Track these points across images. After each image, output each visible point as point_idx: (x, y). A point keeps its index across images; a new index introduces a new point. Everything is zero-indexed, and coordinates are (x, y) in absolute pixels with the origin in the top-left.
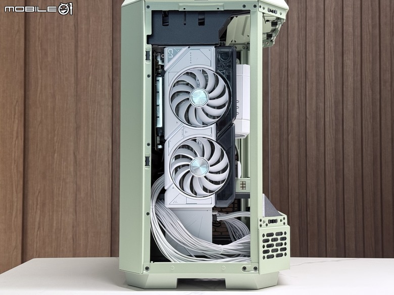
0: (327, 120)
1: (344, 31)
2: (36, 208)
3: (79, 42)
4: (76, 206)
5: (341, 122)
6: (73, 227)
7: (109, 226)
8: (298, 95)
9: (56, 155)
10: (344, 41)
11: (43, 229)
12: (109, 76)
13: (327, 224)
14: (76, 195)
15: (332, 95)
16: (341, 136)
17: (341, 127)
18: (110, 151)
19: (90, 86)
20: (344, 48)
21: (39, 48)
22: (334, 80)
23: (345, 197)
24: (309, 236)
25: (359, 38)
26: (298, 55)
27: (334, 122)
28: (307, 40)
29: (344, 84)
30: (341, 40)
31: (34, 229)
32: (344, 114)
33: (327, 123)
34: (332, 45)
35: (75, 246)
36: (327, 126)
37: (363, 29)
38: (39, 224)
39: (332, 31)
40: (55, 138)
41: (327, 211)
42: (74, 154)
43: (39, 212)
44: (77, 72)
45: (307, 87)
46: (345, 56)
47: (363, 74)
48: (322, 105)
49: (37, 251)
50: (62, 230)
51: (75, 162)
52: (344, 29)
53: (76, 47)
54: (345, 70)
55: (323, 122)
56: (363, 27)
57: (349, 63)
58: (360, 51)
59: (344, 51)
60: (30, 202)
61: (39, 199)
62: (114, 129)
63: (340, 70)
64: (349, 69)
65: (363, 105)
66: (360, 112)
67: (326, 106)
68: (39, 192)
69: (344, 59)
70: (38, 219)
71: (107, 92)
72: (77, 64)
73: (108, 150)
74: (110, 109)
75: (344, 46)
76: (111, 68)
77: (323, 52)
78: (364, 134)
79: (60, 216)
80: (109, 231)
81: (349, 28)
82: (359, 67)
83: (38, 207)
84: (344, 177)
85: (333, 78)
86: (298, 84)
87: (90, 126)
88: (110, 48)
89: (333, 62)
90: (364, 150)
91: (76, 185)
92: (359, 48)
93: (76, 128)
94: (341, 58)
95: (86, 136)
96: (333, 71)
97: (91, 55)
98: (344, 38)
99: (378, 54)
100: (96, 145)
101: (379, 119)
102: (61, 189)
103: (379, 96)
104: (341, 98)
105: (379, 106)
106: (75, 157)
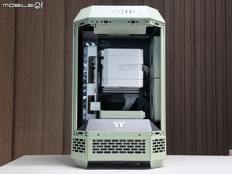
0: (186, 79)
1: (196, 30)
2: (20, 130)
3: (46, 35)
4: (43, 128)
5: (194, 81)
6: (41, 140)
7: (62, 139)
8: (170, 66)
9: (32, 99)
10: (195, 35)
11: (24, 141)
12: (63, 54)
13: (186, 138)
14: (43, 122)
15: (189, 66)
16: (194, 88)
17: (194, 83)
18: (63, 97)
19: (52, 60)
20: (195, 39)
21: (23, 38)
22: (190, 57)
23: (196, 123)
24: (176, 145)
25: (204, 34)
26: (170, 43)
27: (190, 81)
28: (175, 35)
29: (196, 60)
30: (194, 35)
31: (19, 141)
32: (196, 77)
33: (186, 81)
34: (189, 37)
35: (42, 151)
36: (186, 83)
37: (206, 29)
38: (22, 138)
39: (189, 29)
40: (32, 89)
41: (186, 131)
42: (42, 98)
43: (22, 131)
44: (45, 51)
45: (175, 61)
46: (196, 44)
47: (206, 54)
48: (183, 71)
49: (20, 154)
50: (35, 142)
51: (43, 102)
52: (195, 28)
53: (44, 37)
54: (196, 51)
55: (184, 81)
56: (206, 27)
57: (198, 48)
58: (204, 41)
59: (195, 41)
60: (17, 126)
61: (22, 123)
62: (65, 84)
63: (193, 52)
64: (198, 51)
65: (206, 72)
66: (204, 75)
67: (185, 72)
68: (22, 120)
69: (196, 45)
70: (21, 136)
71: (62, 63)
72: (45, 47)
73: (62, 96)
74: (63, 73)
75: (195, 38)
76: (64, 49)
77: (184, 42)
78: (206, 87)
79: (34, 133)
80: (62, 142)
81: (198, 28)
82: (204, 50)
83: (21, 128)
84: (195, 112)
85: (190, 56)
86: (170, 59)
87: (52, 82)
88: (64, 38)
89: (189, 47)
90: (207, 97)
91: (43, 116)
92: (204, 39)
93: (44, 83)
94: (193, 45)
95: (49, 88)
96: (189, 52)
97: (52, 42)
98: (195, 34)
99: (214, 43)
100: (55, 93)
101: (215, 79)
102: (34, 118)
103: (215, 67)
104: (194, 67)
105: (215, 72)
106: (43, 100)
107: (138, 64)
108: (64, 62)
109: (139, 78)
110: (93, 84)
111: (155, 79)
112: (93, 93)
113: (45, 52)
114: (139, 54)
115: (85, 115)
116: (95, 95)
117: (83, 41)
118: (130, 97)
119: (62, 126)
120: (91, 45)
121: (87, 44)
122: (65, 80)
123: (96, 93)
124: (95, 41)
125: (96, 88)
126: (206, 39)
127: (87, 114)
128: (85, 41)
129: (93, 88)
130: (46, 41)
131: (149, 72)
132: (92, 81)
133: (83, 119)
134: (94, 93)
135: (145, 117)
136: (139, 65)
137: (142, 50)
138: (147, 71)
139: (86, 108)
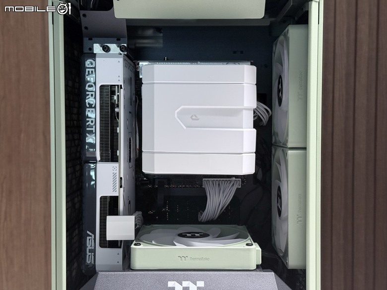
107: (241, 110)
109: (245, 151)
110: (115, 165)
111: (290, 152)
112: (114, 190)
114: (245, 81)
115: (93, 251)
116: (120, 193)
117: (86, 40)
118: (219, 184)
120: (106, 49)
121: (97, 48)
123: (122, 189)
124: (118, 40)
125: (122, 176)
127: (99, 250)
128: (90, 39)
129: (114, 174)
131: (271, 119)
132: (111, 156)
133: (88, 262)
134: (117, 190)
135: (260, 262)
136: (244, 112)
137: (254, 68)
138: (265, 118)
139: (94, 233)
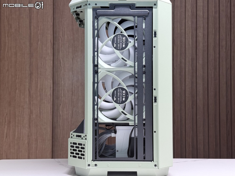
0: (187, 70)
2: (5, 125)
3: (32, 20)
4: (30, 123)
5: (195, 71)
6: (28, 136)
9: (17, 91)
10: (198, 21)
11: (9, 138)
12: (51, 42)
14: (30, 116)
15: (190, 55)
16: (195, 80)
17: (195, 74)
18: (52, 89)
19: (39, 48)
20: (197, 26)
21: (7, 23)
25: (207, 19)
27: (191, 71)
29: (197, 47)
30: (195, 20)
31: (4, 138)
32: (197, 67)
33: (187, 72)
34: (190, 23)
35: (29, 148)
36: (187, 74)
37: (209, 14)
38: (7, 134)
39: (190, 14)
40: (17, 80)
41: (187, 126)
42: (29, 90)
44: (31, 38)
46: (198, 30)
47: (209, 41)
48: (183, 61)
50: (21, 138)
51: (30, 95)
53: (30, 23)
54: (198, 39)
55: (184, 71)
57: (200, 34)
58: (207, 27)
59: (197, 27)
60: (1, 121)
61: (6, 118)
63: (195, 39)
64: (200, 39)
65: (209, 61)
66: (207, 65)
67: (186, 61)
68: (7, 114)
69: (197, 32)
70: (6, 132)
71: (50, 51)
72: (31, 34)
73: (51, 88)
74: (52, 62)
75: (197, 24)
76: (52, 36)
77: (184, 28)
78: (209, 79)
79: (20, 129)
81: (200, 13)
82: (206, 37)
83: (6, 123)
84: (197, 105)
85: (191, 44)
87: (39, 73)
88: (52, 24)
89: (191, 34)
90: (209, 88)
91: (30, 109)
92: (207, 25)
93: (30, 74)
94: (195, 32)
95: (36, 79)
96: (191, 40)
97: (39, 28)
98: (197, 19)
99: (218, 29)
100: (43, 84)
101: (218, 70)
102: (19, 112)
103: (218, 56)
104: (195, 56)
105: (218, 61)
106: (30, 92)
108: (52, 50)
113: (31, 40)
119: (51, 121)
122: (54, 71)
126: (209, 26)
130: (32, 27)
